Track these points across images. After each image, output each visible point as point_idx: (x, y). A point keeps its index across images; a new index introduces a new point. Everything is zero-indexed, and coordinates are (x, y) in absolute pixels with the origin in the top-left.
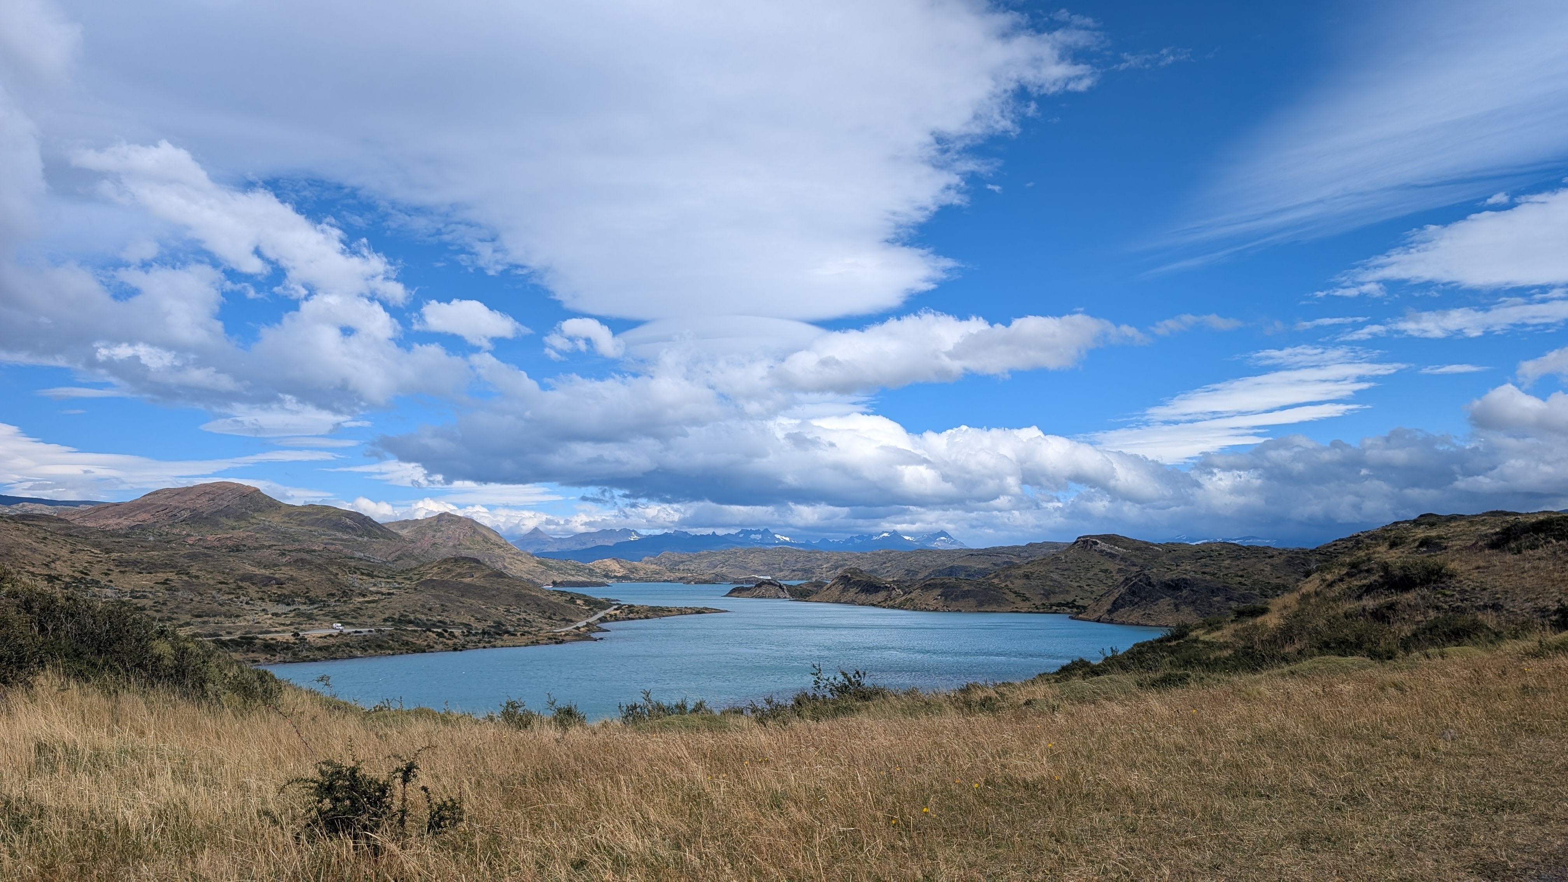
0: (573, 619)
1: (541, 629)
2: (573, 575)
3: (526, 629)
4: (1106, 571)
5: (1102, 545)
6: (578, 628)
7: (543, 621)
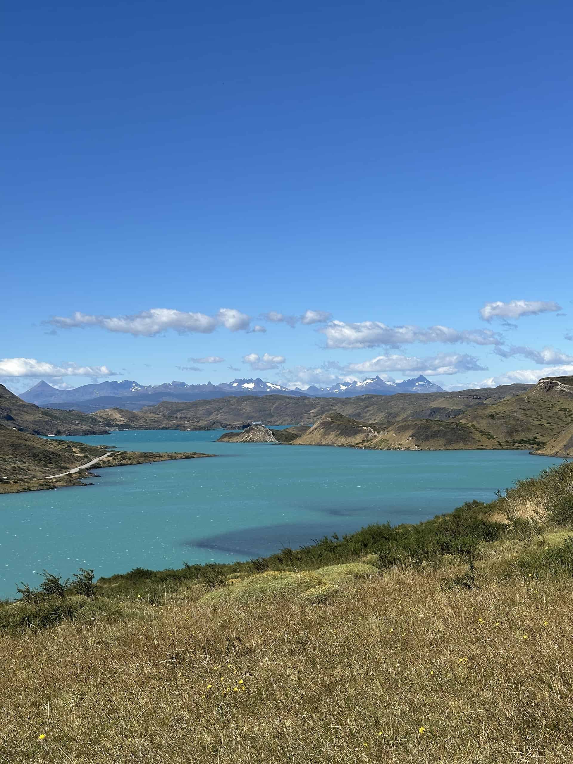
0: (68, 465)
1: (34, 477)
2: (76, 425)
3: (20, 477)
6: (70, 475)
7: (37, 469)
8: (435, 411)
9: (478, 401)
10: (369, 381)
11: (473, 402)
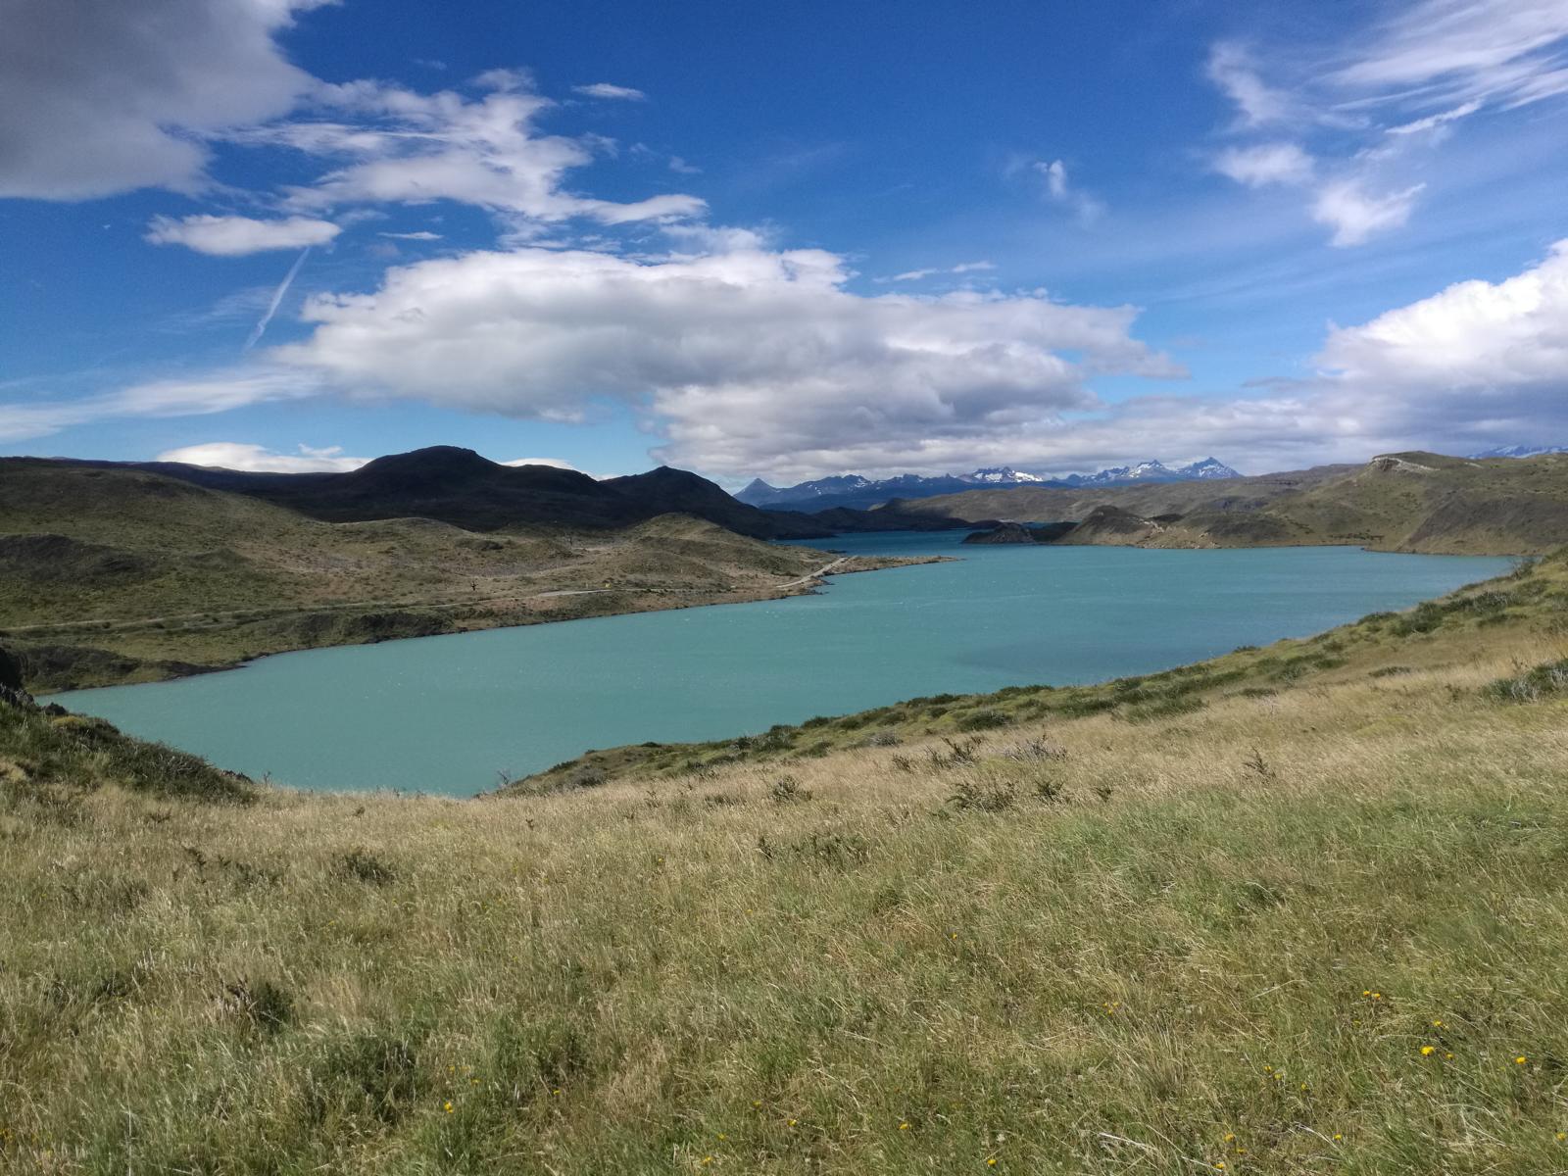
0: (798, 573)
1: (764, 585)
3: (749, 585)
4: (1408, 495)
5: (1402, 465)
6: (802, 583)
7: (766, 576)
8: (1230, 501)
9: (1287, 487)
10: (1146, 466)
11: (1278, 488)
